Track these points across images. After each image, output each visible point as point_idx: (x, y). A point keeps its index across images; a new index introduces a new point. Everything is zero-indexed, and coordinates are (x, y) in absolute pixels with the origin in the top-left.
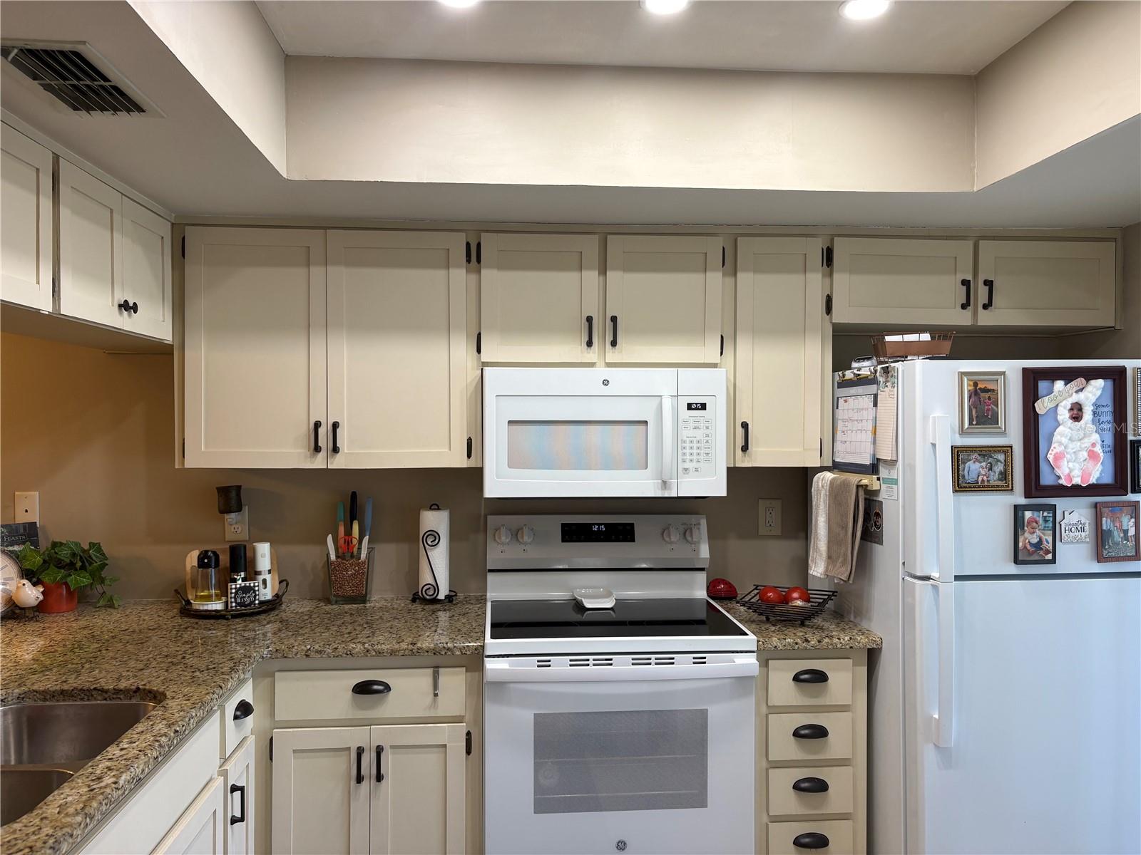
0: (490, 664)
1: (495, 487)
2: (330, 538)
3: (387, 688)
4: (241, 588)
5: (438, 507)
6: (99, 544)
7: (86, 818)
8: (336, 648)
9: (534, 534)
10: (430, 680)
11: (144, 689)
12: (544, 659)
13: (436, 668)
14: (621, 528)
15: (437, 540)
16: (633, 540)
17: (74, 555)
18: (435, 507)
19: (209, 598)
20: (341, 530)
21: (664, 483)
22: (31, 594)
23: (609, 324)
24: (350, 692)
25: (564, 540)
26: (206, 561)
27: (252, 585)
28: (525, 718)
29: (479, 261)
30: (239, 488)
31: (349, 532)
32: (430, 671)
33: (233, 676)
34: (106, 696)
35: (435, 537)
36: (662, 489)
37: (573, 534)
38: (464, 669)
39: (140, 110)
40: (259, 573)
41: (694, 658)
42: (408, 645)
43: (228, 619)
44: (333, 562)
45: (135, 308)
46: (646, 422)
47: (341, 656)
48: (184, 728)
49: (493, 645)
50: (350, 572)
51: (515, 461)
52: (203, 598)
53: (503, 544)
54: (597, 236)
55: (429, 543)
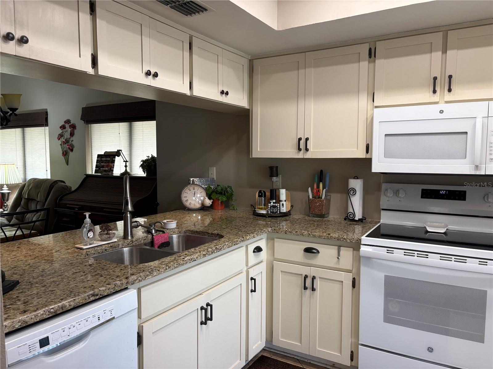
0: (363, 248)
1: (377, 167)
2: (310, 189)
3: (318, 252)
4: (272, 206)
5: (357, 177)
6: (231, 186)
7: (166, 267)
8: (297, 232)
9: (406, 194)
10: (336, 251)
11: (220, 234)
12: (390, 249)
13: (339, 247)
14: (457, 193)
15: (355, 192)
16: (465, 200)
17: (222, 190)
18: (356, 177)
19: (261, 209)
20: (315, 186)
21: (477, 166)
22: (208, 202)
23: (447, 79)
24: (303, 251)
25: (422, 197)
26: (260, 194)
27: (277, 205)
28: (381, 276)
29: (375, 57)
30: (277, 167)
31: (318, 187)
32: (337, 247)
33: (250, 235)
34: (209, 235)
35: (354, 191)
36: (475, 170)
37: (427, 194)
38: (352, 249)
39: (206, 10)
40: (281, 201)
41: (479, 262)
42: (326, 235)
43: (266, 217)
44: (311, 199)
45: (227, 93)
46: (466, 133)
47: (299, 235)
48: (221, 248)
49: (365, 239)
50: (317, 204)
51: (388, 155)
52: (260, 208)
53: (389, 197)
54: (441, 33)
55: (351, 194)
